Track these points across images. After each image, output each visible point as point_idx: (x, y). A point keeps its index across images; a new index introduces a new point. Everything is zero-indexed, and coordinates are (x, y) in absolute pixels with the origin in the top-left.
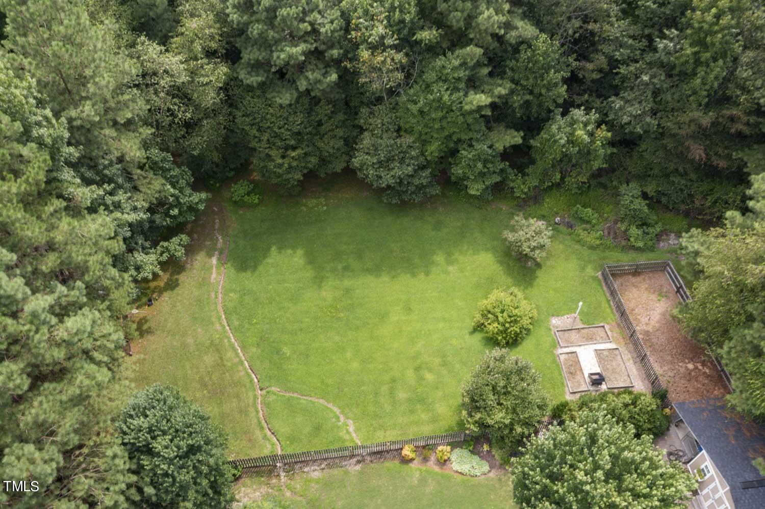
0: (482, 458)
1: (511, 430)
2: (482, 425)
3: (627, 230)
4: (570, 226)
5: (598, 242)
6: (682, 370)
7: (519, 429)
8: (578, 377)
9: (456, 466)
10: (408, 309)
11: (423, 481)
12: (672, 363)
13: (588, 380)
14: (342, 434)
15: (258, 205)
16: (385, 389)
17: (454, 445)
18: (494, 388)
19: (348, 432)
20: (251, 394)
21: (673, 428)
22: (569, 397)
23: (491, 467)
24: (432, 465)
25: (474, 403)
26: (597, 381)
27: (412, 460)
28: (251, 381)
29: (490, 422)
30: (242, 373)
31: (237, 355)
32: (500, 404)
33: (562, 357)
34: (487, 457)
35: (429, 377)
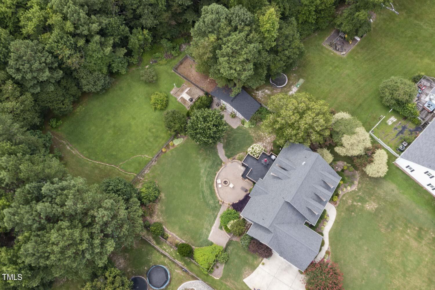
0: (180, 138)
1: (181, 127)
2: (175, 131)
3: (171, 53)
4: (156, 62)
5: (166, 62)
6: (208, 82)
7: (183, 126)
8: (187, 103)
9: (176, 144)
10: (134, 118)
11: (172, 153)
12: (204, 82)
13: (189, 102)
14: (146, 159)
15: (63, 123)
16: (146, 142)
17: (172, 140)
18: (171, 121)
19: (147, 158)
20: (116, 170)
21: (214, 98)
22: (188, 109)
23: (183, 138)
24: (171, 148)
25: (170, 127)
26: (191, 100)
27: (166, 151)
28: (113, 167)
29: (176, 129)
30: (109, 167)
31: (103, 165)
32: (175, 124)
33: (180, 101)
34: (181, 137)
35: (154, 130)
